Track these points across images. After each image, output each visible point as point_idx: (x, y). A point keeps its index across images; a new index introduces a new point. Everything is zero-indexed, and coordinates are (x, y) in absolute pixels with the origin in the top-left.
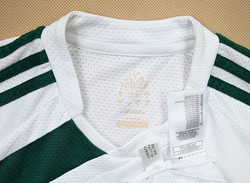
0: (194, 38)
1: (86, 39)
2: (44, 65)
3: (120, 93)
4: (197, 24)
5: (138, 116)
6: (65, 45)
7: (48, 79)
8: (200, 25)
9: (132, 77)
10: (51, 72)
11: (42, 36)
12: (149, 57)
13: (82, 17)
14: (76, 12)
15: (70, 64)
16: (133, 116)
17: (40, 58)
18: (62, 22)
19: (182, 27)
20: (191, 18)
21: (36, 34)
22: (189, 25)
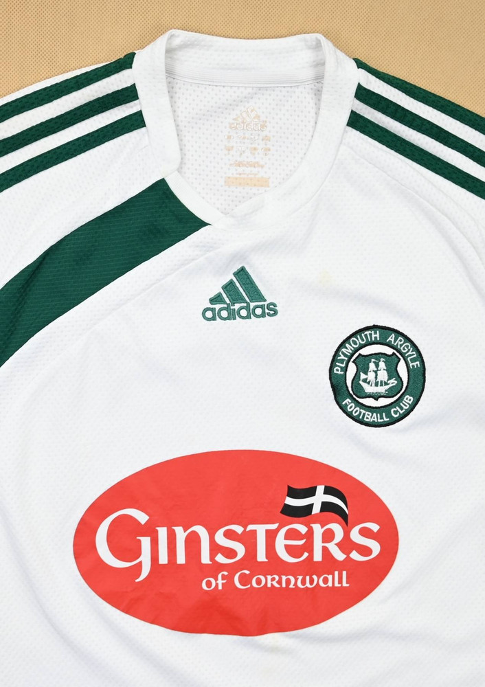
0: (323, 64)
1: (189, 63)
2: (132, 104)
3: (229, 137)
4: (327, 45)
5: (255, 170)
6: (163, 75)
7: (136, 121)
8: (330, 44)
9: (244, 115)
10: (140, 114)
11: (133, 65)
12: (266, 89)
13: (181, 36)
14: (174, 31)
15: (165, 100)
16: (248, 170)
17: (129, 94)
18: (161, 44)
19: (309, 48)
20: (320, 36)
21: (126, 63)
22: (318, 46)
